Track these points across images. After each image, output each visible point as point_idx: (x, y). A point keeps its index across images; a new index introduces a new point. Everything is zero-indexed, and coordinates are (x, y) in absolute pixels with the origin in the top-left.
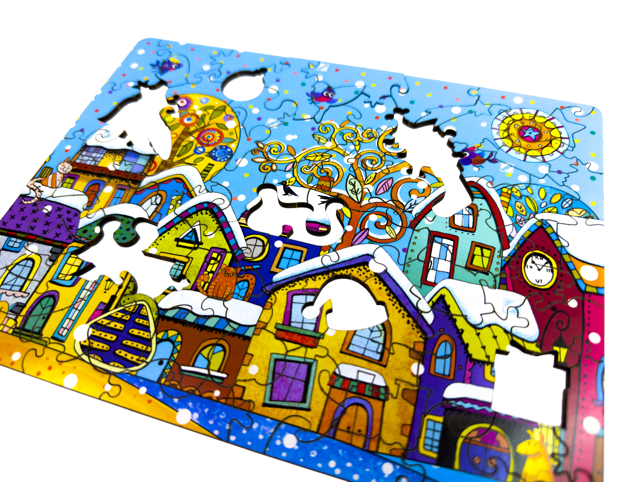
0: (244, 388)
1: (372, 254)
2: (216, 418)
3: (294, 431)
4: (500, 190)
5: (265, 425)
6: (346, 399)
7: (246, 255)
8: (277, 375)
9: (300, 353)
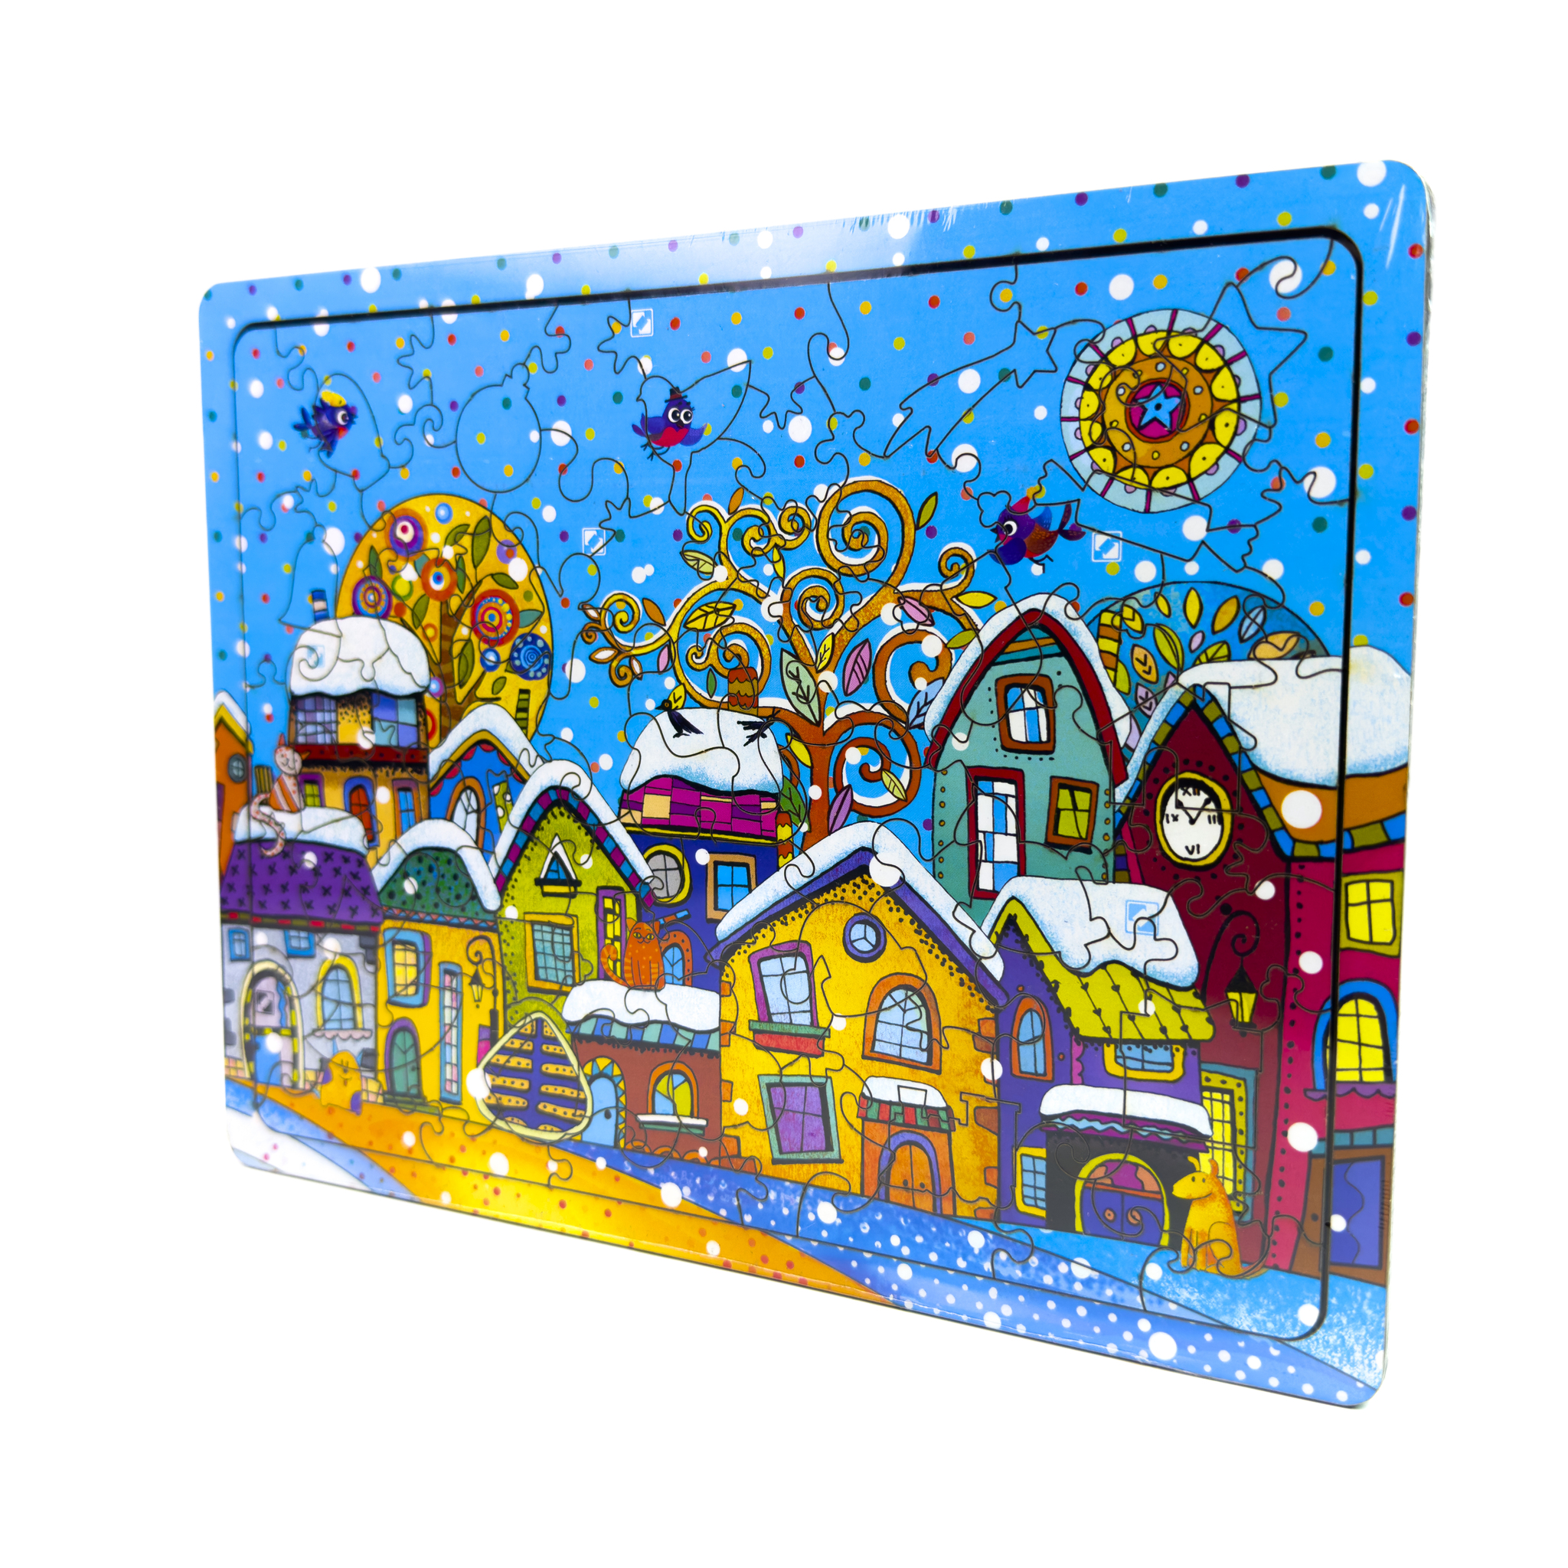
0: (738, 1139)
1: (870, 846)
2: (715, 1191)
3: (827, 1197)
4: (1097, 620)
5: (785, 1192)
6: (890, 1137)
7: (658, 893)
8: (777, 1112)
9: (800, 1068)
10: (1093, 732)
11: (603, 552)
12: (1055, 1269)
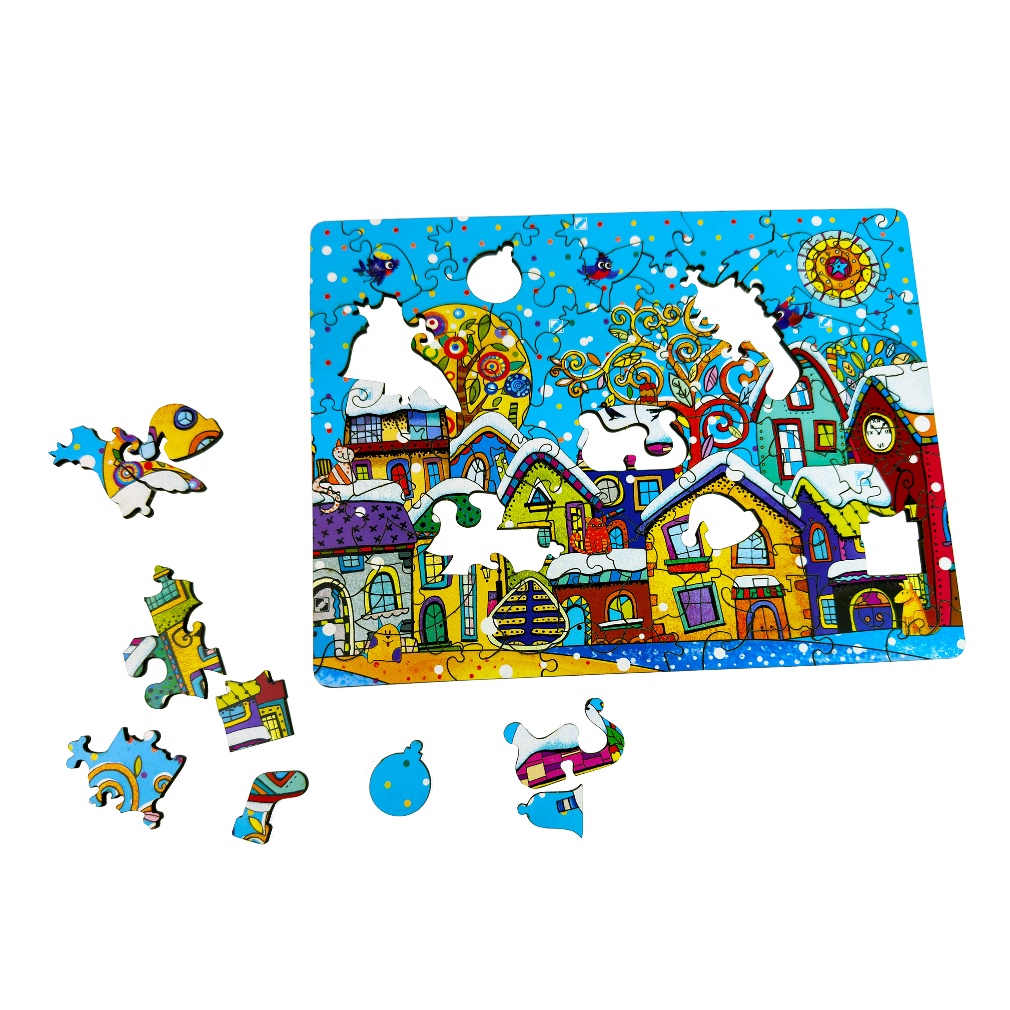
0: (663, 625)
1: (725, 463)
3: (719, 645)
4: (825, 352)
5: (694, 648)
6: (751, 606)
7: (604, 501)
8: (685, 606)
9: (697, 580)
10: (830, 399)
11: (562, 331)
12: (845, 653)
